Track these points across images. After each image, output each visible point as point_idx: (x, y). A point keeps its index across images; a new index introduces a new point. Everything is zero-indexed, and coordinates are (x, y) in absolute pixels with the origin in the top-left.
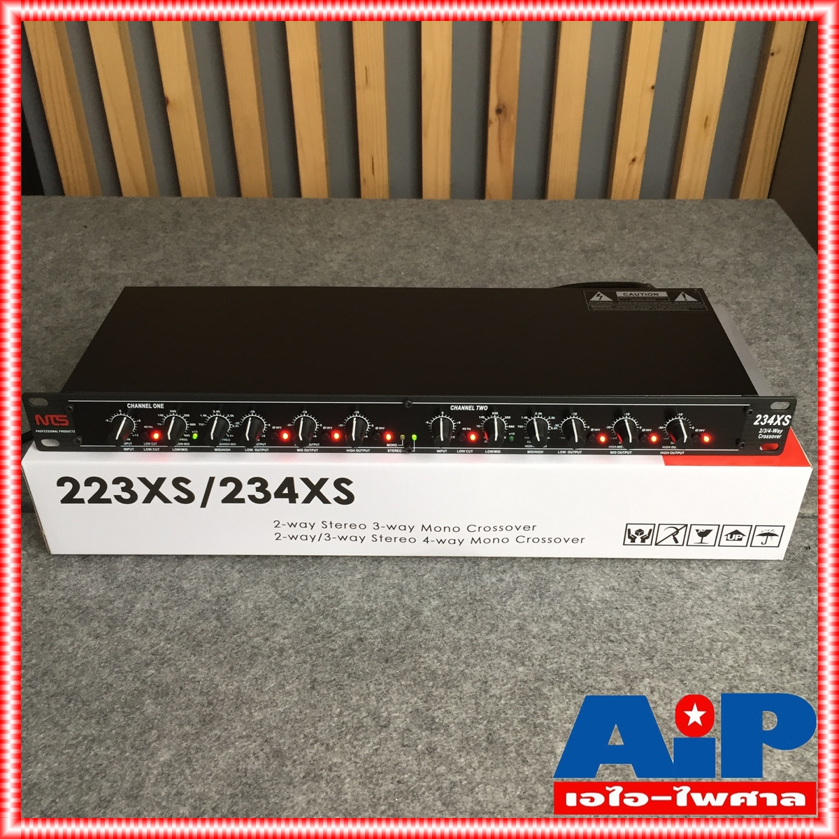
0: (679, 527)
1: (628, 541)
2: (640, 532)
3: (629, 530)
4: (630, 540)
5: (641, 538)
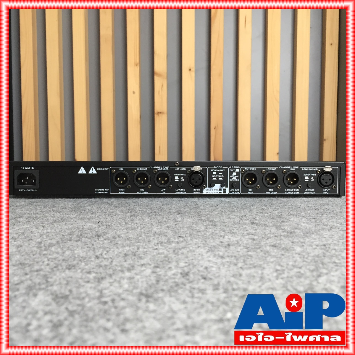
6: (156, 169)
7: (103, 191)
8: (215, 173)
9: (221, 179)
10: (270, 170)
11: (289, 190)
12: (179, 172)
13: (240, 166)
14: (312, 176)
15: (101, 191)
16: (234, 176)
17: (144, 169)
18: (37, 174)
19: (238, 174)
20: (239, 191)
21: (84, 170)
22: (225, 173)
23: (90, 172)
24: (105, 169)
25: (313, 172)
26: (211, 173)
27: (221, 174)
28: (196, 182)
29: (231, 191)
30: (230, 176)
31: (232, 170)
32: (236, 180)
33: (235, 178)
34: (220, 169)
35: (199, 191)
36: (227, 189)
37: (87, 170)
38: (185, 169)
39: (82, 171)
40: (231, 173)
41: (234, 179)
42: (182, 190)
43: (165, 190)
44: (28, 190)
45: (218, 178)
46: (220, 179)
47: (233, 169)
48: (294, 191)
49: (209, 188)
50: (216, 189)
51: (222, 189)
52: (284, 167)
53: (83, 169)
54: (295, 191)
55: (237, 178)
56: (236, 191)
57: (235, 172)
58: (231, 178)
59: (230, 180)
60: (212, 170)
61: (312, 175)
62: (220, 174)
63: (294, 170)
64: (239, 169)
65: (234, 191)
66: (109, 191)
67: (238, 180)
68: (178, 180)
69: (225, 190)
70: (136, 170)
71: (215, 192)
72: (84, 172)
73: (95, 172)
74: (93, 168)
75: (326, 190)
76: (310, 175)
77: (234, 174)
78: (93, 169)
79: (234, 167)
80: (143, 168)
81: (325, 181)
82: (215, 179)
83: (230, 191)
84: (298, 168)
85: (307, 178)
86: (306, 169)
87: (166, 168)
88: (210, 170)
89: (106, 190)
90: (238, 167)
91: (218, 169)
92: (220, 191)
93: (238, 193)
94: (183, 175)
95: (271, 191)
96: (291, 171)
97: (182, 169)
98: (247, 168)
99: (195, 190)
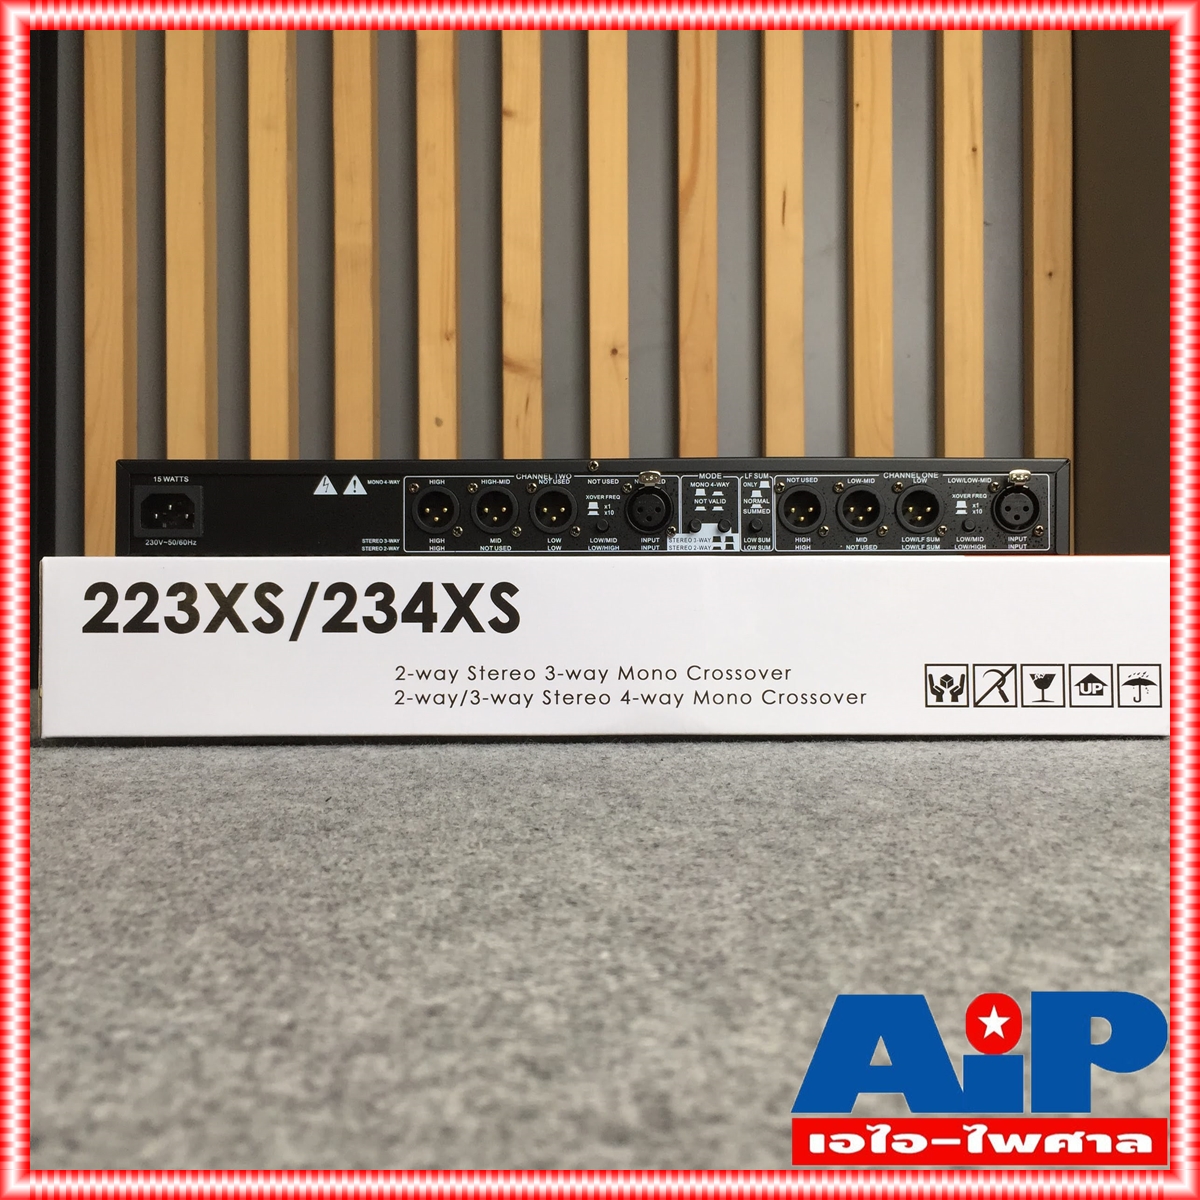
0: (1004, 670)
1: (932, 699)
2: (947, 680)
3: (931, 676)
4: (935, 696)
5: (951, 692)
6: (536, 481)
7: (383, 545)
8: (700, 492)
9: (720, 509)
10: (856, 484)
11: (913, 539)
12: (600, 489)
13: (772, 472)
14: (976, 500)
15: (378, 545)
16: (755, 500)
17: (501, 482)
18: (197, 495)
19: (766, 493)
20: (770, 544)
21: (330, 484)
22: (730, 493)
23: (349, 491)
24: (391, 482)
25: (977, 488)
26: (689, 494)
27: (720, 493)
28: (649, 519)
29: (747, 544)
30: (746, 501)
31: (750, 484)
32: (763, 512)
33: (759, 506)
34: (716, 481)
35: (656, 544)
36: (737, 538)
37: (340, 485)
38: (617, 482)
39: (325, 488)
40: (747, 493)
41: (757, 508)
42: (608, 540)
43: (559, 540)
44: (171, 543)
45: (709, 507)
46: (716, 509)
47: (752, 480)
48: (925, 543)
49: (685, 536)
50: (703, 537)
51: (723, 539)
52: (897, 475)
53: (328, 481)
54: (930, 543)
55: (764, 506)
56: (762, 544)
57: (757, 488)
58: (748, 506)
59: (745, 511)
60: (693, 485)
61: (977, 495)
62: (716, 494)
63: (925, 484)
64: (770, 480)
65: (757, 544)
66: (400, 544)
67: (768, 511)
68: (596, 513)
69: (730, 539)
70: (479, 483)
71: (701, 547)
72: (332, 491)
73: (361, 490)
74: (355, 478)
75: (1017, 538)
76: (969, 495)
77: (756, 494)
78: (355, 482)
79: (756, 476)
80: (498, 479)
81: (1013, 513)
82: (703, 509)
83: (744, 545)
84: (935, 476)
85: (961, 504)
86: (959, 480)
87: (563, 479)
88: (686, 482)
89: (391, 541)
90: (766, 476)
91: (710, 481)
92: (717, 544)
93: (768, 549)
94: (610, 497)
95: (859, 543)
96: (917, 484)
97: (608, 482)
98: (792, 479)
99: (644, 540)
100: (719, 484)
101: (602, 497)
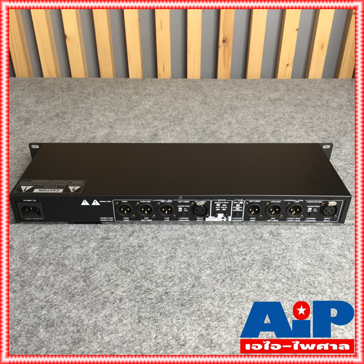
6: (160, 202)
7: (108, 219)
8: (218, 205)
9: (225, 210)
10: (274, 203)
11: (291, 218)
12: (183, 204)
14: (315, 208)
15: (106, 219)
16: (237, 207)
17: (147, 202)
18: (40, 206)
19: (241, 205)
20: (242, 219)
22: (229, 205)
23: (94, 204)
24: (108, 201)
25: (317, 204)
26: (214, 205)
27: (225, 205)
28: (200, 213)
30: (234, 207)
31: (236, 203)
32: (240, 210)
34: (224, 201)
36: (230, 218)
37: (90, 202)
38: (189, 202)
39: (85, 203)
40: (235, 205)
41: (238, 209)
43: (168, 218)
45: (221, 209)
46: (223, 210)
47: (237, 201)
49: (212, 217)
50: (218, 217)
51: (225, 218)
52: (289, 200)
53: (86, 201)
57: (238, 204)
58: (235, 209)
60: (215, 203)
61: (316, 206)
62: (223, 205)
63: (298, 203)
64: (243, 201)
65: (237, 219)
66: (113, 219)
67: (242, 210)
68: (181, 211)
69: (228, 218)
70: (140, 202)
71: (217, 220)
72: (87, 204)
73: (98, 204)
76: (313, 206)
78: (96, 201)
81: (327, 212)
82: (219, 210)
83: (232, 220)
84: (302, 201)
85: (310, 209)
86: (311, 202)
87: (169, 201)
88: (213, 202)
89: (110, 218)
91: (222, 202)
92: (223, 219)
93: (241, 221)
94: (186, 206)
95: (272, 219)
96: (296, 203)
97: (186, 202)
98: (251, 201)
99: (198, 218)
100: (225, 203)
101: (184, 206)
